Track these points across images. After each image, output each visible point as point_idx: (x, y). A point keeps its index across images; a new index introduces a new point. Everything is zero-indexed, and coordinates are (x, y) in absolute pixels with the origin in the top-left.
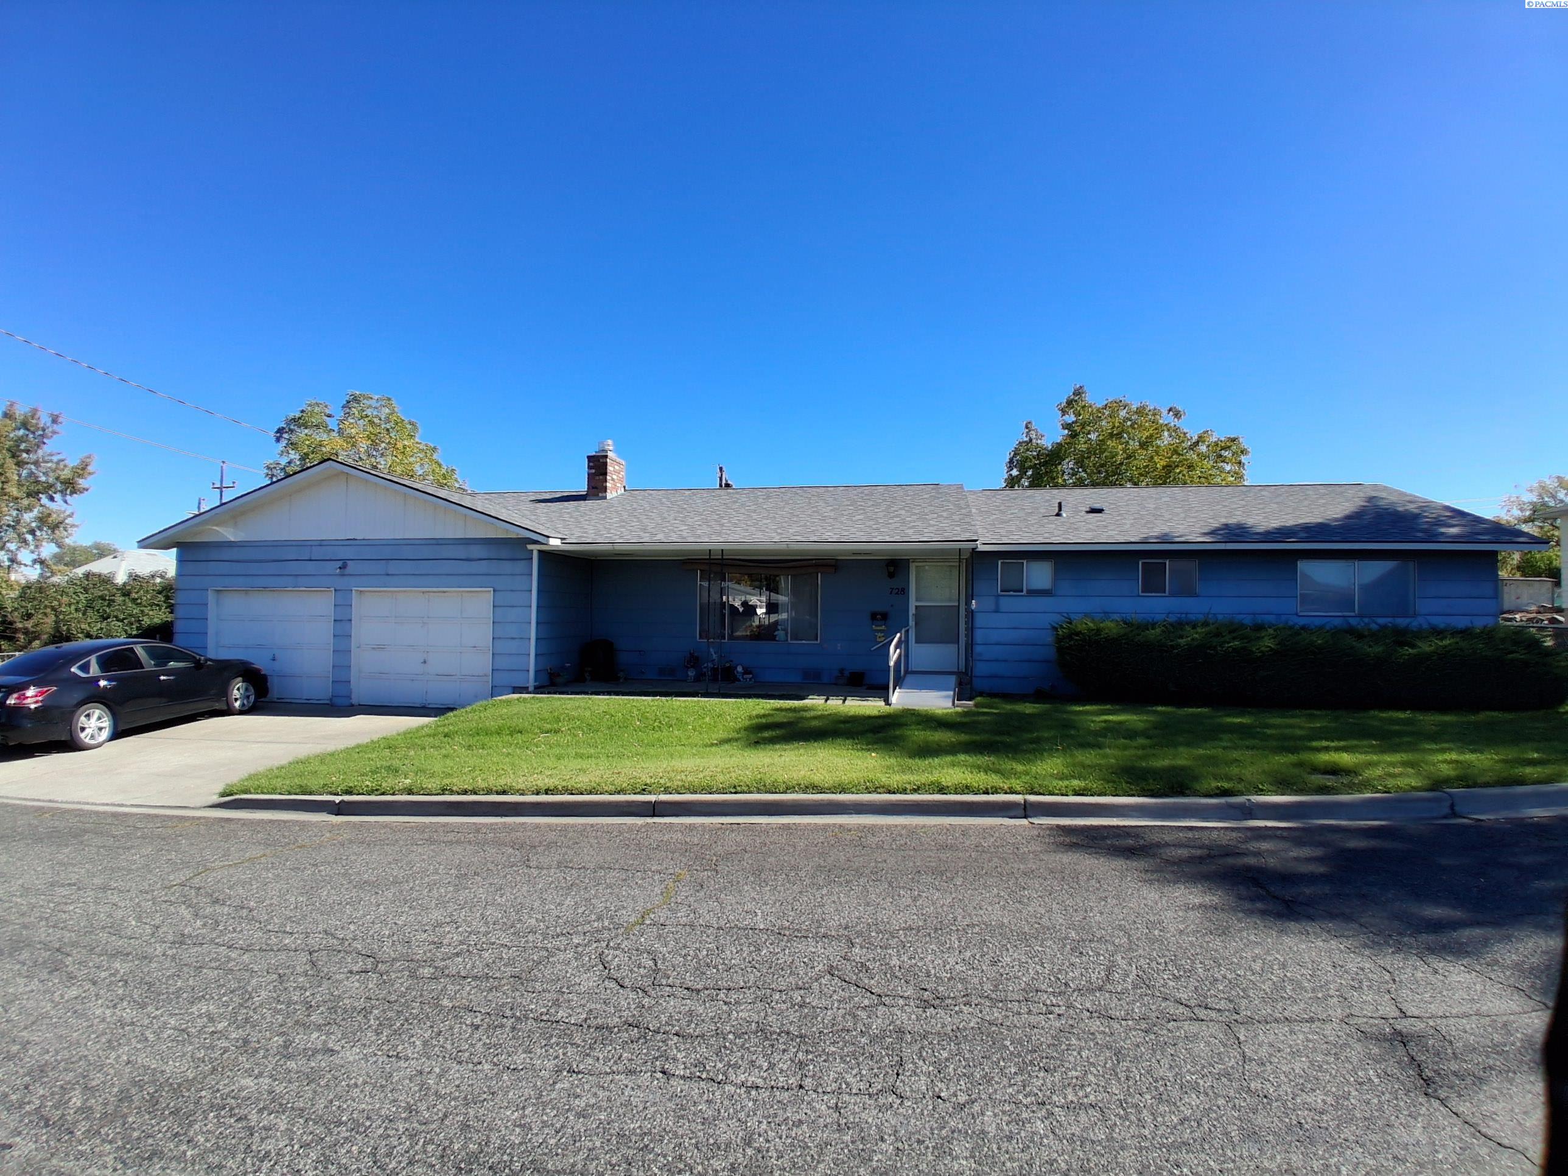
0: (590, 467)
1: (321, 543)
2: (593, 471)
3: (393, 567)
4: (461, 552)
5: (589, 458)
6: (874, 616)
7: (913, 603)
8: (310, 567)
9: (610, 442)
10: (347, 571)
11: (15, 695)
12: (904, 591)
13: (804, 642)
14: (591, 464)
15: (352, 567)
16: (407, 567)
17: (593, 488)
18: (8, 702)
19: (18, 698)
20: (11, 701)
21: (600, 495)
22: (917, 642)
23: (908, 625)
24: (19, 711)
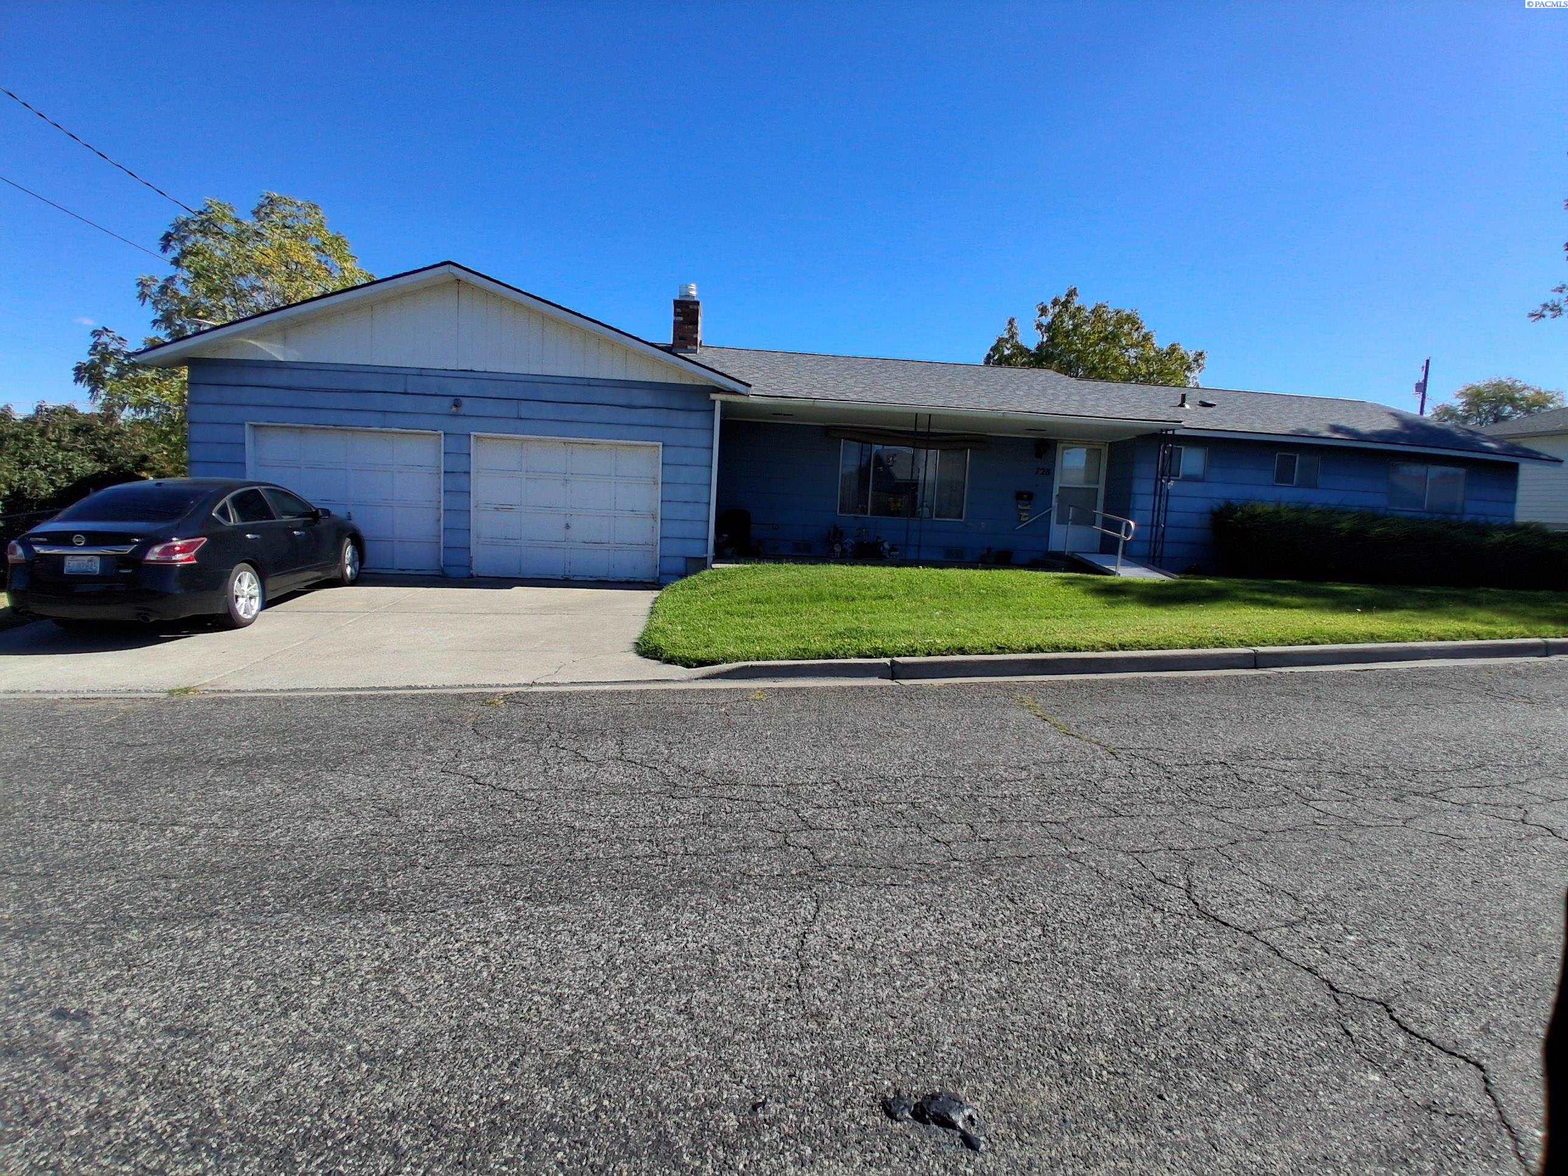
0: (676, 314)
1: (422, 372)
2: (681, 319)
3: (525, 410)
4: (622, 397)
5: (675, 302)
6: (1019, 496)
7: (1057, 485)
8: (407, 403)
9: (693, 286)
10: (463, 410)
11: (157, 549)
12: (1049, 472)
13: (948, 519)
14: (678, 310)
15: (467, 405)
16: (548, 411)
17: (681, 338)
18: (148, 558)
19: (162, 553)
20: (154, 554)
21: (689, 347)
22: (1058, 523)
23: (1051, 507)
24: (164, 569)
